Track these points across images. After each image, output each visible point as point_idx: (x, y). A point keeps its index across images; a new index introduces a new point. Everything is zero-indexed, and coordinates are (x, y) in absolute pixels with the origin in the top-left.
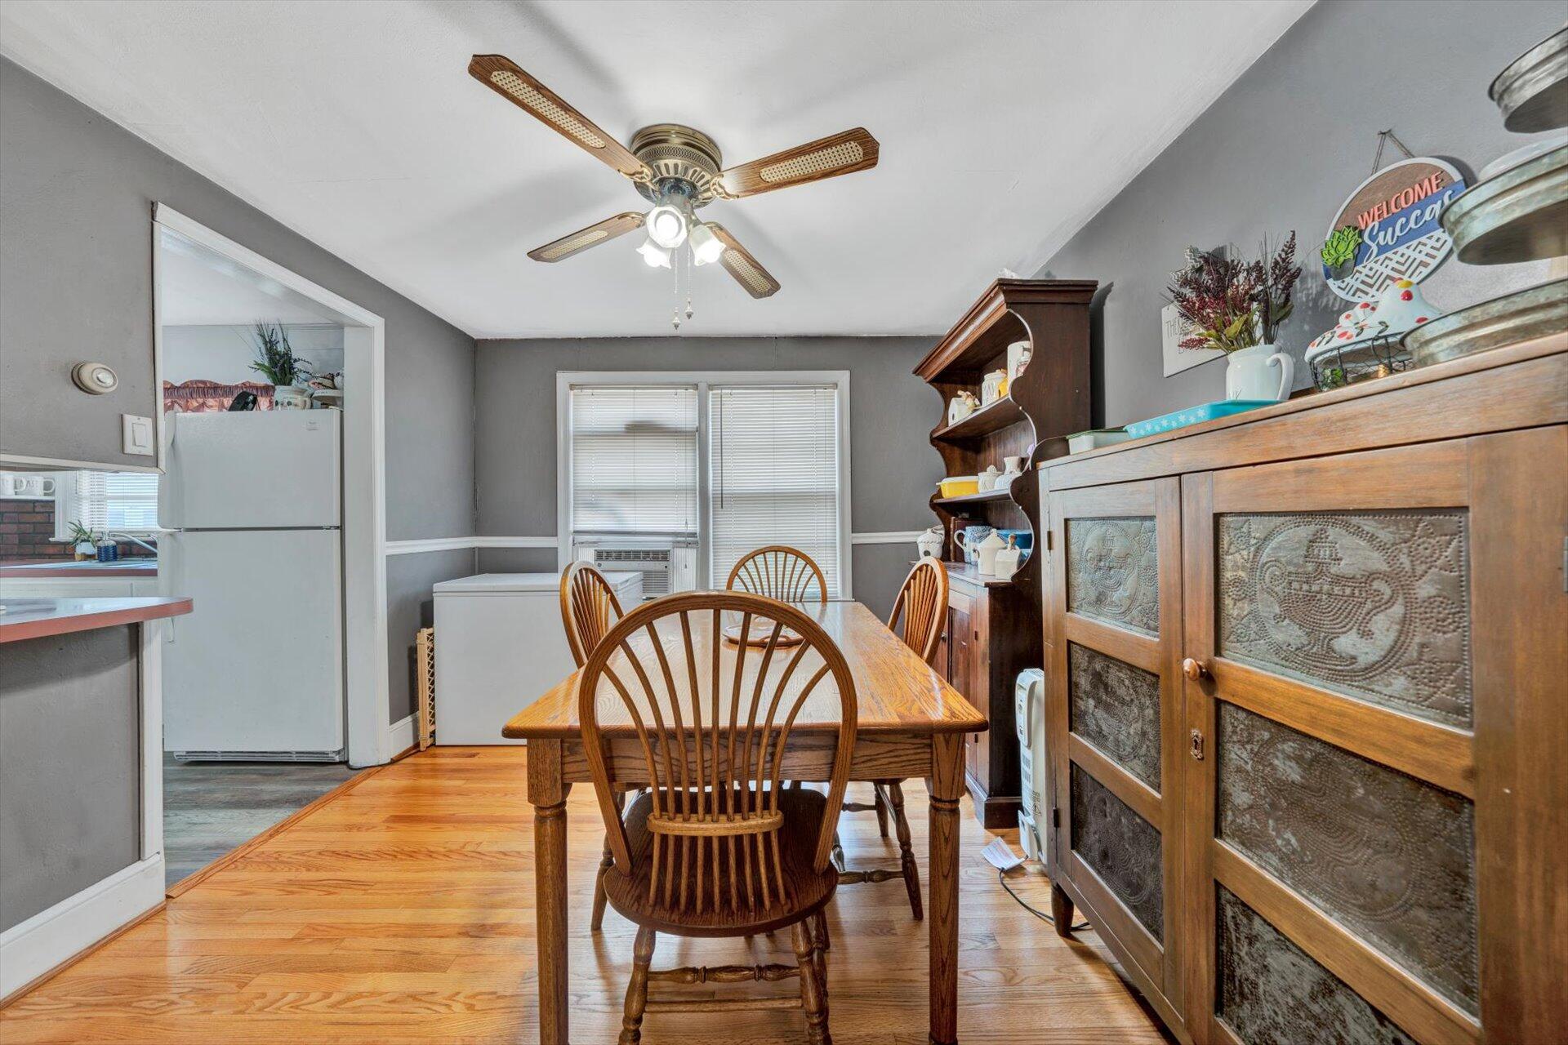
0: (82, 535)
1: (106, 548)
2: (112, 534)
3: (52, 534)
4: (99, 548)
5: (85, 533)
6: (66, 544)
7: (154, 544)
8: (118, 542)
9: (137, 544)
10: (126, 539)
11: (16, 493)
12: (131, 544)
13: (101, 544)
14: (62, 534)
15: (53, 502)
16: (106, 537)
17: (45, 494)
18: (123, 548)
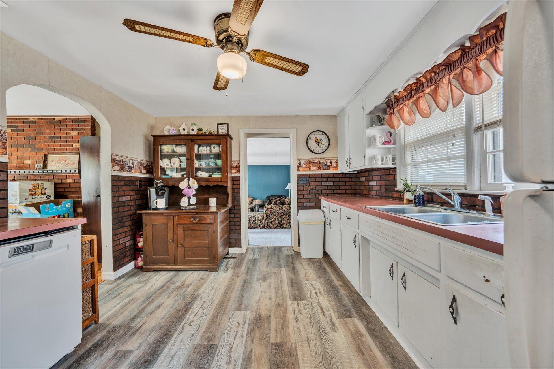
0: (407, 188)
1: (419, 196)
2: (422, 187)
3: (395, 186)
4: (415, 196)
5: (408, 186)
6: (400, 192)
7: (448, 195)
8: (425, 193)
9: (436, 194)
10: (430, 191)
11: (382, 164)
12: (432, 194)
13: (416, 193)
14: (400, 187)
15: (396, 168)
16: (418, 189)
17: (393, 164)
18: (428, 197)
